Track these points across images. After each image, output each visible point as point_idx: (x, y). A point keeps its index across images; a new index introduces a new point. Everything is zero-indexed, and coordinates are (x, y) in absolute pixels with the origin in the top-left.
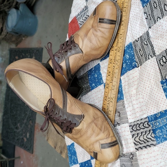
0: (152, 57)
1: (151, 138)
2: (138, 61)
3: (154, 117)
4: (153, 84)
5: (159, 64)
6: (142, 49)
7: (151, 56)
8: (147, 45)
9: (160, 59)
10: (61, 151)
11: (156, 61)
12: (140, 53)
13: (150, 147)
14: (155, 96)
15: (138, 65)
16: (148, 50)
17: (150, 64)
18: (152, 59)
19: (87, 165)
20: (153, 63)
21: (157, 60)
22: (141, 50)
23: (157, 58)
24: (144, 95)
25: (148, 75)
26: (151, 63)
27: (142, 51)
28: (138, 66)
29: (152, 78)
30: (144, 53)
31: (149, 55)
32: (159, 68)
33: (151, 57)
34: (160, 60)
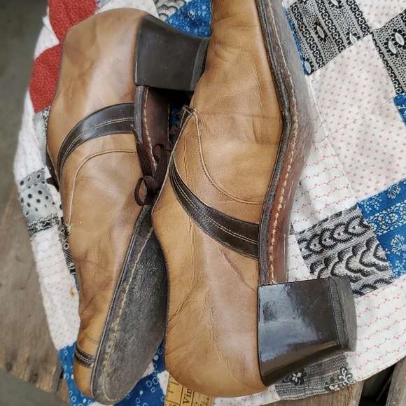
0: (359, 38)
1: (377, 262)
2: (311, 55)
3: (378, 202)
4: (370, 110)
5: (386, 54)
6: (322, 22)
7: (355, 34)
8: (340, 7)
9: (387, 39)
10: (32, 372)
11: (374, 47)
12: (317, 33)
13: (374, 288)
14: (380, 140)
15: (312, 66)
16: (344, 21)
17: (355, 58)
18: (360, 42)
19: (141, 393)
20: (366, 52)
21: (376, 43)
22: (320, 25)
23: (376, 37)
24: (342, 145)
25: (352, 89)
26: (358, 53)
27: (323, 24)
28: (312, 71)
29: (366, 94)
30: (330, 31)
31: (348, 34)
32: (387, 64)
33: (356, 39)
34: (386, 44)
